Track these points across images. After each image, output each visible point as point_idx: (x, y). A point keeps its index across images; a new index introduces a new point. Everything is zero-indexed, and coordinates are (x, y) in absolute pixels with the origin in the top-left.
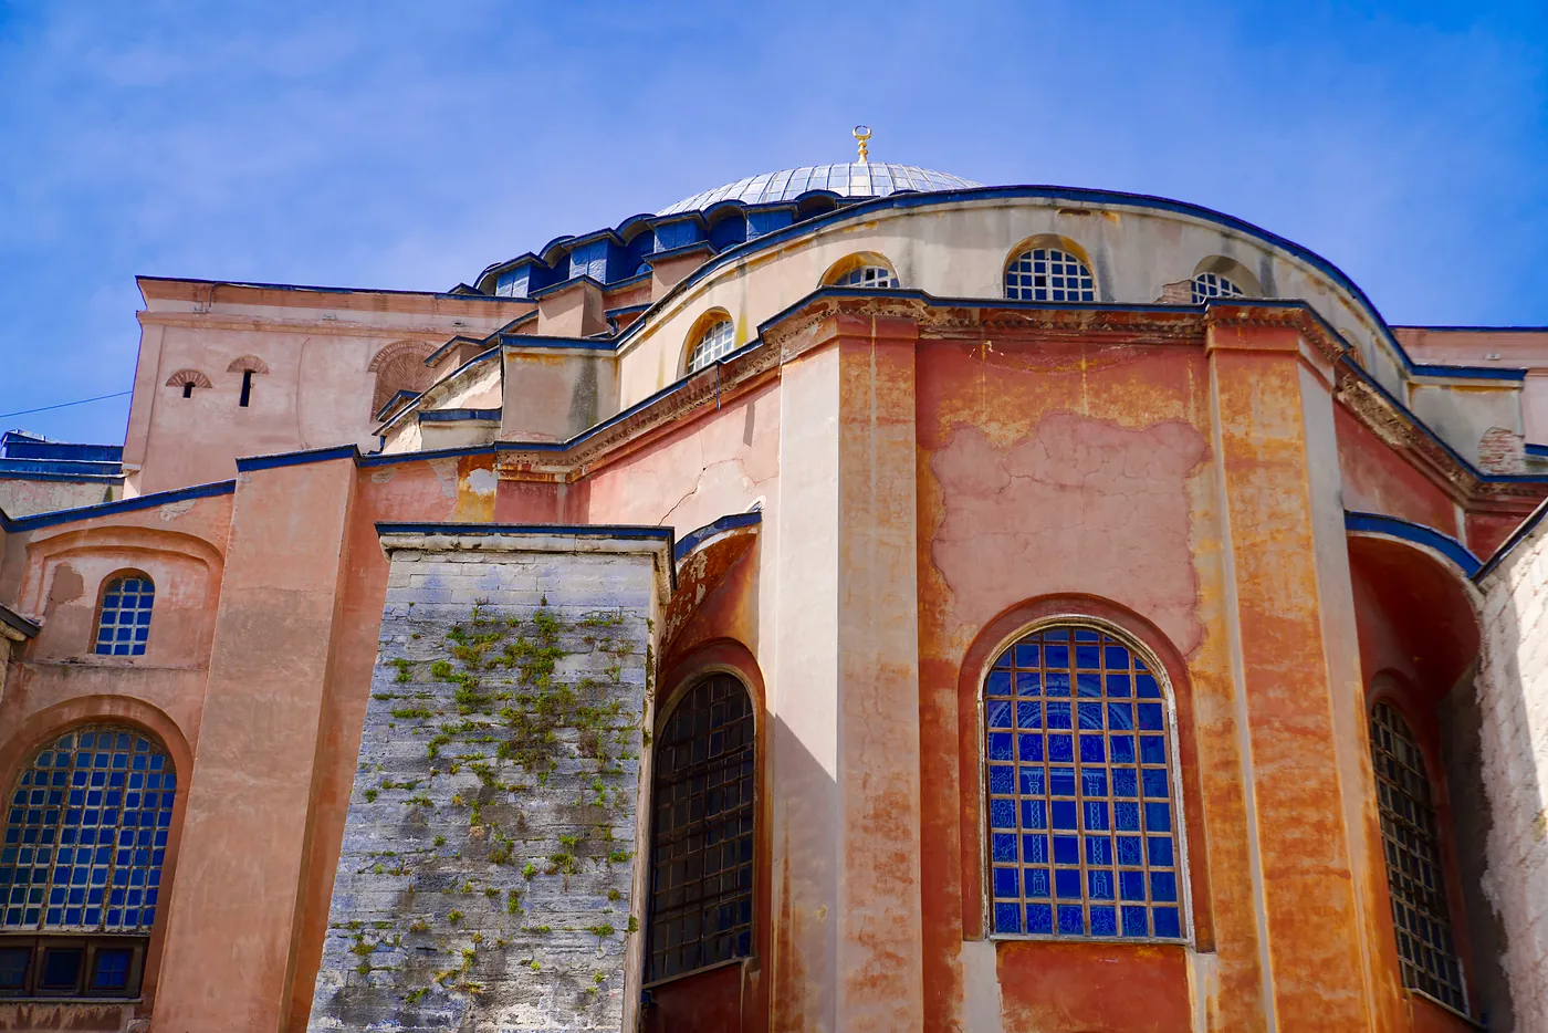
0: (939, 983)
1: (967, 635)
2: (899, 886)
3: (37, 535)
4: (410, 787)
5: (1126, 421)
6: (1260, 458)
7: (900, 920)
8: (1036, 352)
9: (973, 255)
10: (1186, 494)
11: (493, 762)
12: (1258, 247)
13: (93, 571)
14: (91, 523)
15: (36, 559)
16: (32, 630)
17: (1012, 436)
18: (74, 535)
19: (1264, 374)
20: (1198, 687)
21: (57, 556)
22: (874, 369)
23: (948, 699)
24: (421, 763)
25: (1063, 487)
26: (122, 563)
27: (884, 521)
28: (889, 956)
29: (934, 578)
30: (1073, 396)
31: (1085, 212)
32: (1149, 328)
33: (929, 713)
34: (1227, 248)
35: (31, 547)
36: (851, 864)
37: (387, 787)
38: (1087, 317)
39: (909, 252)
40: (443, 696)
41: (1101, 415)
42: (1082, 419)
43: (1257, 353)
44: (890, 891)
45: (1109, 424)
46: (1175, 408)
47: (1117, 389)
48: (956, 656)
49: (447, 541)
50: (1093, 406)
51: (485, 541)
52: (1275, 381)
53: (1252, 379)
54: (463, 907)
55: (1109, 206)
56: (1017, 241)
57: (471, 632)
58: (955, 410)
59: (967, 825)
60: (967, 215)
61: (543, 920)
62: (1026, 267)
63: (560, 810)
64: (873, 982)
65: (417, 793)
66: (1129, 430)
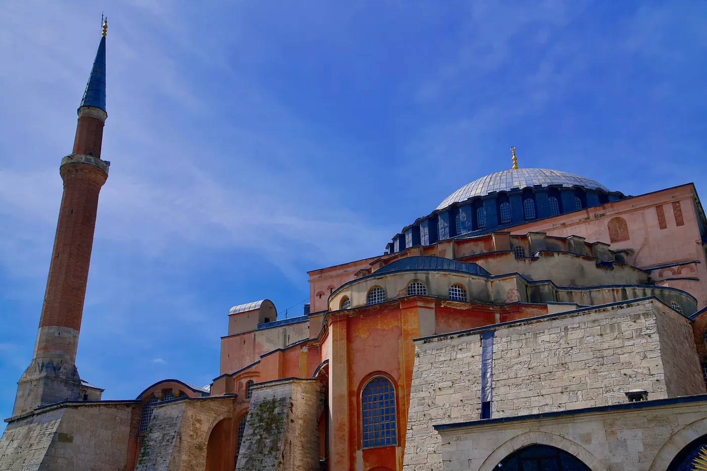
0: (352, 459)
1: (358, 384)
2: (343, 441)
3: (235, 377)
4: (250, 440)
5: (387, 329)
6: (410, 333)
7: (343, 449)
8: (370, 316)
9: (362, 293)
10: (398, 343)
11: (262, 433)
12: (425, 273)
13: (244, 381)
14: (242, 373)
15: (236, 381)
16: (236, 396)
17: (366, 336)
18: (240, 375)
19: (411, 312)
20: (400, 388)
21: (238, 380)
22: (339, 328)
23: (354, 399)
24: (252, 435)
25: (375, 347)
26: (249, 379)
27: (341, 363)
28: (342, 456)
29: (352, 373)
30: (377, 325)
31: (382, 278)
32: (390, 306)
33: (350, 403)
34: (416, 277)
35: (234, 379)
36: (335, 438)
37: (247, 440)
38: (378, 306)
39: (351, 295)
40: (257, 419)
41: (382, 328)
42: (379, 330)
43: (409, 308)
44: (341, 443)
45: (384, 330)
46: (396, 324)
47: (385, 321)
48: (355, 389)
49: (260, 386)
50: (381, 326)
51: (266, 385)
52: (413, 314)
53: (409, 314)
54: (255, 463)
55: (387, 275)
56: (369, 288)
57: (263, 405)
58: (355, 333)
59: (358, 425)
60: (360, 284)
61: (266, 464)
62: (372, 293)
63: (271, 441)
64: (339, 462)
65: (251, 441)
66: (388, 330)
